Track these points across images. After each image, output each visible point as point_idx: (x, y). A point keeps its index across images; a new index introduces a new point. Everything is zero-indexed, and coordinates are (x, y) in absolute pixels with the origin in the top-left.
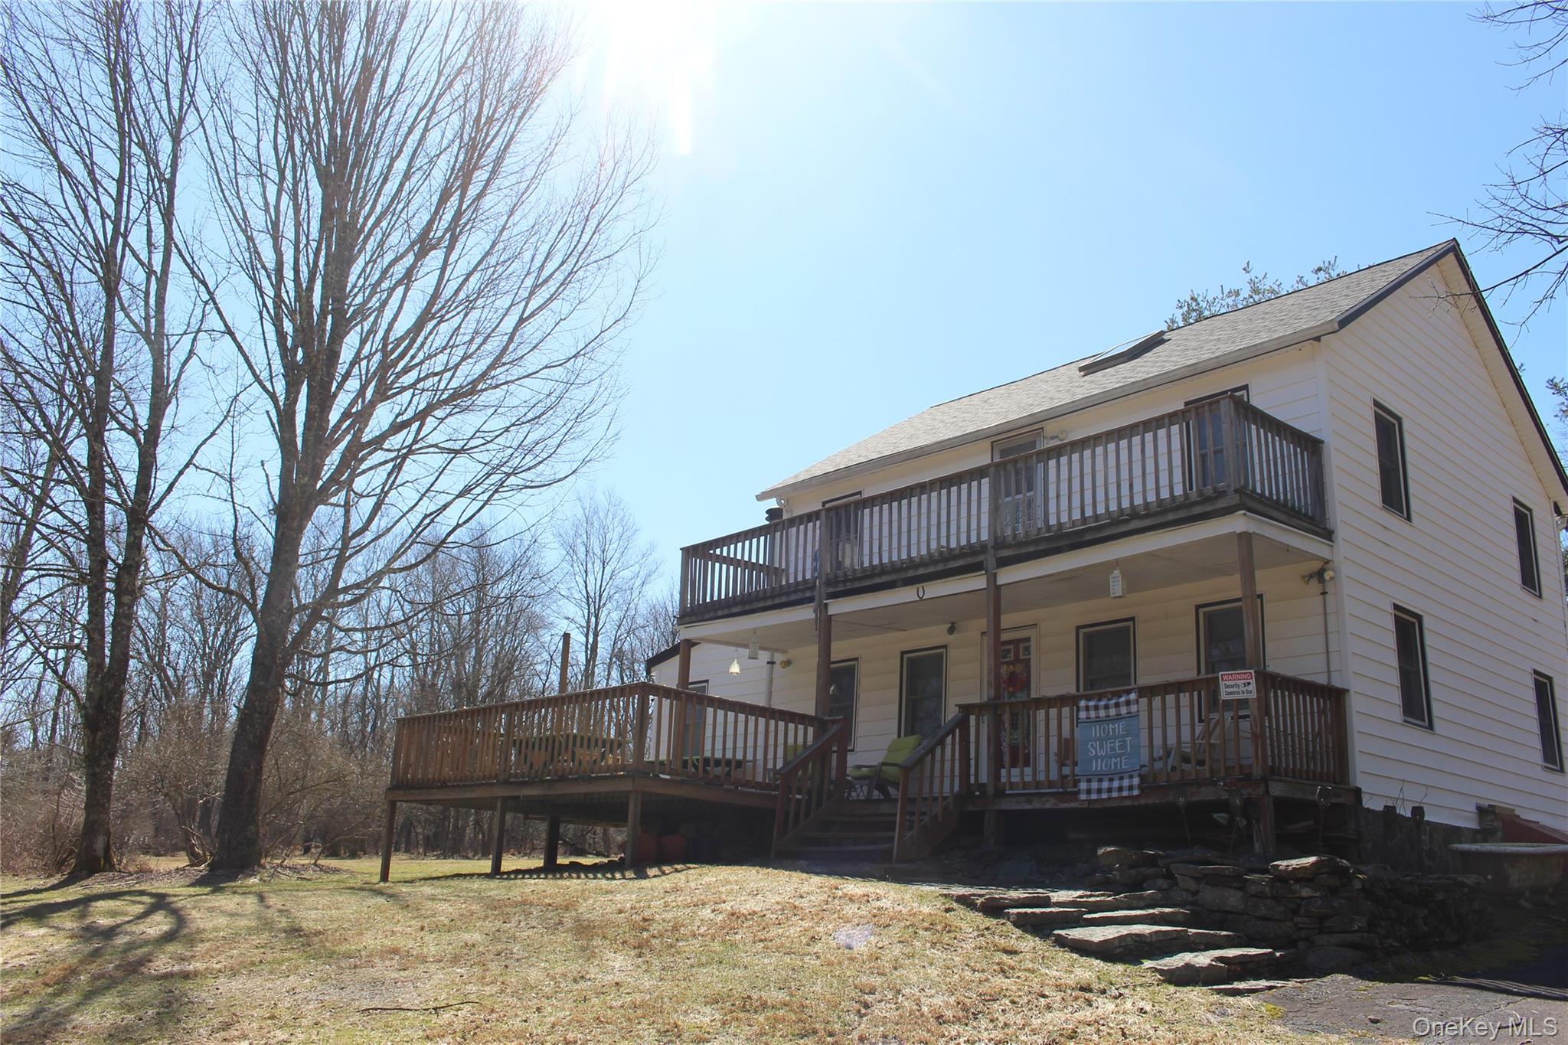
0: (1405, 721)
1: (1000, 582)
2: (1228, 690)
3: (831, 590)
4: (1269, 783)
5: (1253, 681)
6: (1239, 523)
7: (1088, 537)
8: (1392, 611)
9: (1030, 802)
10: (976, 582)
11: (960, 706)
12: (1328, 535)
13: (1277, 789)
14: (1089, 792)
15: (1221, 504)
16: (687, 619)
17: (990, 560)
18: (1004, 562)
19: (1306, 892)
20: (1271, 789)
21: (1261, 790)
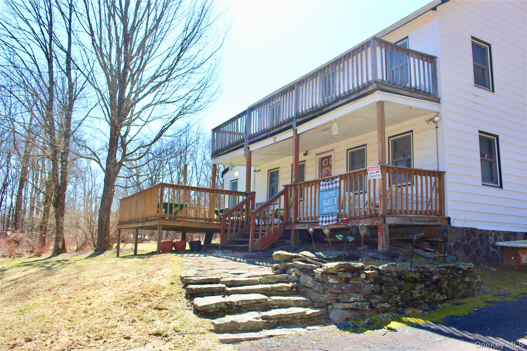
0: (483, 185)
1: (298, 133)
2: (371, 175)
3: (250, 141)
4: (386, 218)
5: (380, 171)
6: (378, 96)
7: (325, 110)
8: (478, 134)
9: (304, 226)
10: (289, 134)
11: (285, 186)
12: (438, 101)
13: (390, 220)
14: (322, 222)
15: (370, 89)
16: (213, 157)
17: (294, 124)
18: (299, 124)
19: (331, 281)
20: (386, 221)
21: (381, 221)
